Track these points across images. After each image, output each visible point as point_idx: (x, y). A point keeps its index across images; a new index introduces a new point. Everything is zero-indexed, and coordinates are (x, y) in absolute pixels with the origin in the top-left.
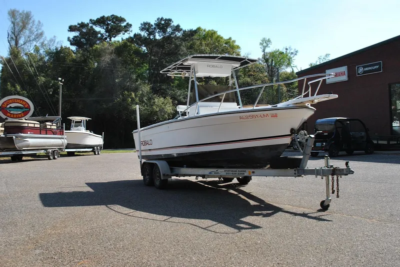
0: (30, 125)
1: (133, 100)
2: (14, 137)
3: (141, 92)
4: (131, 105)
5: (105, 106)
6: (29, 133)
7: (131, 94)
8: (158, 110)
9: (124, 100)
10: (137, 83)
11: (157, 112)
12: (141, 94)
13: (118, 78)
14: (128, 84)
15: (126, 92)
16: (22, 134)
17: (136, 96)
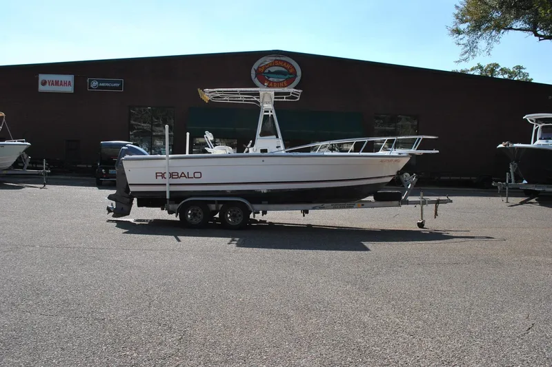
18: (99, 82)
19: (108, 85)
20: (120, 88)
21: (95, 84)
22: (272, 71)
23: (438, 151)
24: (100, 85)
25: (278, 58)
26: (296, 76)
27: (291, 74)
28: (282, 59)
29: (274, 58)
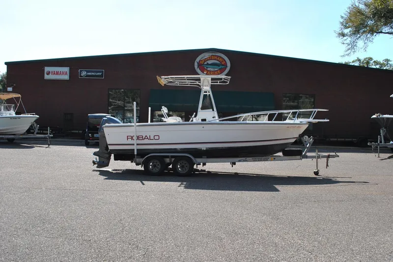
18: (87, 72)
19: (93, 74)
20: (102, 76)
21: (84, 73)
22: (209, 63)
23: (328, 120)
24: (88, 74)
25: (213, 54)
26: (227, 66)
27: (223, 65)
28: (217, 54)
29: (211, 54)
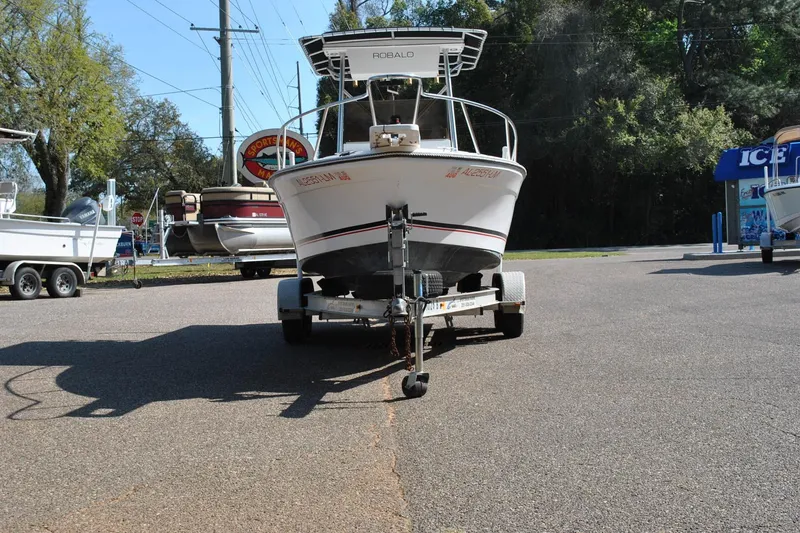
0: (255, 197)
1: (619, 119)
2: (217, 226)
3: (642, 97)
4: (615, 134)
5: (549, 139)
6: (254, 214)
7: (616, 106)
8: (687, 142)
9: (599, 121)
10: (632, 75)
11: (685, 148)
12: (641, 104)
13: (582, 64)
14: (612, 77)
15: (602, 100)
16: (236, 218)
17: (628, 108)
